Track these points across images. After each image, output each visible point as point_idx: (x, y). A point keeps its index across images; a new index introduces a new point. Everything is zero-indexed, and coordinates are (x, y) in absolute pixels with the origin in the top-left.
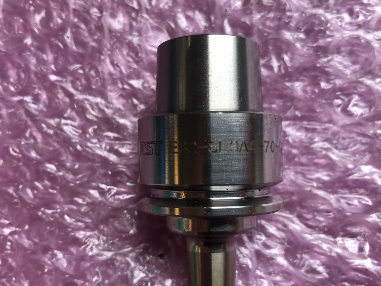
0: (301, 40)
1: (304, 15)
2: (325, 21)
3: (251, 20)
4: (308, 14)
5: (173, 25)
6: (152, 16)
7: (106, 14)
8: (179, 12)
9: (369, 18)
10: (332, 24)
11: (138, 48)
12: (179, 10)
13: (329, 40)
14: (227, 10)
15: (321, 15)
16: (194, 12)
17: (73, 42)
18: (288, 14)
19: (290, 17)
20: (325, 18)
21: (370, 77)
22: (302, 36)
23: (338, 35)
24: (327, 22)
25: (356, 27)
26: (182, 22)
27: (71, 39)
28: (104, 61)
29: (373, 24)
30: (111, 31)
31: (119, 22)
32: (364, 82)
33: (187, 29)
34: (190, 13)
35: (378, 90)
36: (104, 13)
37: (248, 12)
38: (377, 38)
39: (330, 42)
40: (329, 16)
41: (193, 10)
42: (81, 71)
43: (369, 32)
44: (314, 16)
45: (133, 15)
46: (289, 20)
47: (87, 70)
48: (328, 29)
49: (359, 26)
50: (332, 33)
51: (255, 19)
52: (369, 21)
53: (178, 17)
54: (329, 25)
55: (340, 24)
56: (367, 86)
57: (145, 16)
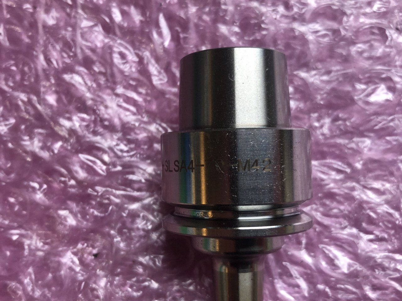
0: (236, 34)
1: (239, 8)
2: (259, 14)
3: (186, 13)
4: (243, 8)
5: (107, 20)
6: (86, 10)
7: (40, 10)
8: (114, 7)
9: (304, 11)
10: (267, 17)
11: (71, 42)
12: (114, 4)
13: (264, 33)
14: (162, 4)
15: (256, 8)
16: (129, 6)
17: (6, 39)
18: (223, 7)
19: (226, 11)
20: (260, 11)
21: (305, 69)
22: (237, 29)
23: (272, 28)
24: (262, 14)
25: (291, 20)
26: (116, 17)
27: (4, 36)
28: (37, 57)
29: (308, 16)
30: (45, 26)
31: (53, 17)
32: (299, 75)
33: (122, 23)
34: (126, 8)
35: (313, 83)
36: (38, 9)
37: (184, 6)
38: (311, 31)
39: (265, 35)
40: (264, 9)
41: (128, 4)
42: (14, 68)
43: (303, 25)
44: (249, 8)
45: (68, 10)
46: (224, 13)
47: (21, 66)
48: (263, 22)
49: (294, 19)
50: (267, 26)
51: (190, 13)
52: (304, 14)
53: (112, 12)
54: (263, 18)
55: (274, 17)
56: (302, 79)
57: (80, 11)
